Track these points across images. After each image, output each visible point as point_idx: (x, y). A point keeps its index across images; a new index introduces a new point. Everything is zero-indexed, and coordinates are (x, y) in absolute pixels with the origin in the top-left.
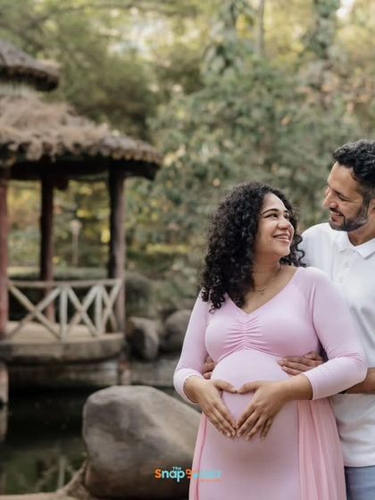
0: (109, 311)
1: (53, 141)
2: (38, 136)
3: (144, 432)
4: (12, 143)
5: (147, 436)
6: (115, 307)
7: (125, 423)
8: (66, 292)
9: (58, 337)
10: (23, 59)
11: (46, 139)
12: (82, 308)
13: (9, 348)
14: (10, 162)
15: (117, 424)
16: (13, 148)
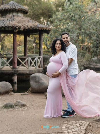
0: (39, 63)
1: (26, 26)
2: (23, 25)
3: (41, 81)
4: (17, 27)
5: (41, 82)
6: (40, 62)
7: (37, 80)
8: (30, 59)
9: (28, 69)
10: (20, 7)
11: (24, 26)
12: (33, 62)
13: (17, 71)
14: (17, 31)
15: (36, 80)
16: (17, 28)
